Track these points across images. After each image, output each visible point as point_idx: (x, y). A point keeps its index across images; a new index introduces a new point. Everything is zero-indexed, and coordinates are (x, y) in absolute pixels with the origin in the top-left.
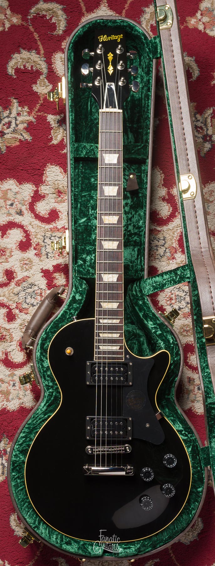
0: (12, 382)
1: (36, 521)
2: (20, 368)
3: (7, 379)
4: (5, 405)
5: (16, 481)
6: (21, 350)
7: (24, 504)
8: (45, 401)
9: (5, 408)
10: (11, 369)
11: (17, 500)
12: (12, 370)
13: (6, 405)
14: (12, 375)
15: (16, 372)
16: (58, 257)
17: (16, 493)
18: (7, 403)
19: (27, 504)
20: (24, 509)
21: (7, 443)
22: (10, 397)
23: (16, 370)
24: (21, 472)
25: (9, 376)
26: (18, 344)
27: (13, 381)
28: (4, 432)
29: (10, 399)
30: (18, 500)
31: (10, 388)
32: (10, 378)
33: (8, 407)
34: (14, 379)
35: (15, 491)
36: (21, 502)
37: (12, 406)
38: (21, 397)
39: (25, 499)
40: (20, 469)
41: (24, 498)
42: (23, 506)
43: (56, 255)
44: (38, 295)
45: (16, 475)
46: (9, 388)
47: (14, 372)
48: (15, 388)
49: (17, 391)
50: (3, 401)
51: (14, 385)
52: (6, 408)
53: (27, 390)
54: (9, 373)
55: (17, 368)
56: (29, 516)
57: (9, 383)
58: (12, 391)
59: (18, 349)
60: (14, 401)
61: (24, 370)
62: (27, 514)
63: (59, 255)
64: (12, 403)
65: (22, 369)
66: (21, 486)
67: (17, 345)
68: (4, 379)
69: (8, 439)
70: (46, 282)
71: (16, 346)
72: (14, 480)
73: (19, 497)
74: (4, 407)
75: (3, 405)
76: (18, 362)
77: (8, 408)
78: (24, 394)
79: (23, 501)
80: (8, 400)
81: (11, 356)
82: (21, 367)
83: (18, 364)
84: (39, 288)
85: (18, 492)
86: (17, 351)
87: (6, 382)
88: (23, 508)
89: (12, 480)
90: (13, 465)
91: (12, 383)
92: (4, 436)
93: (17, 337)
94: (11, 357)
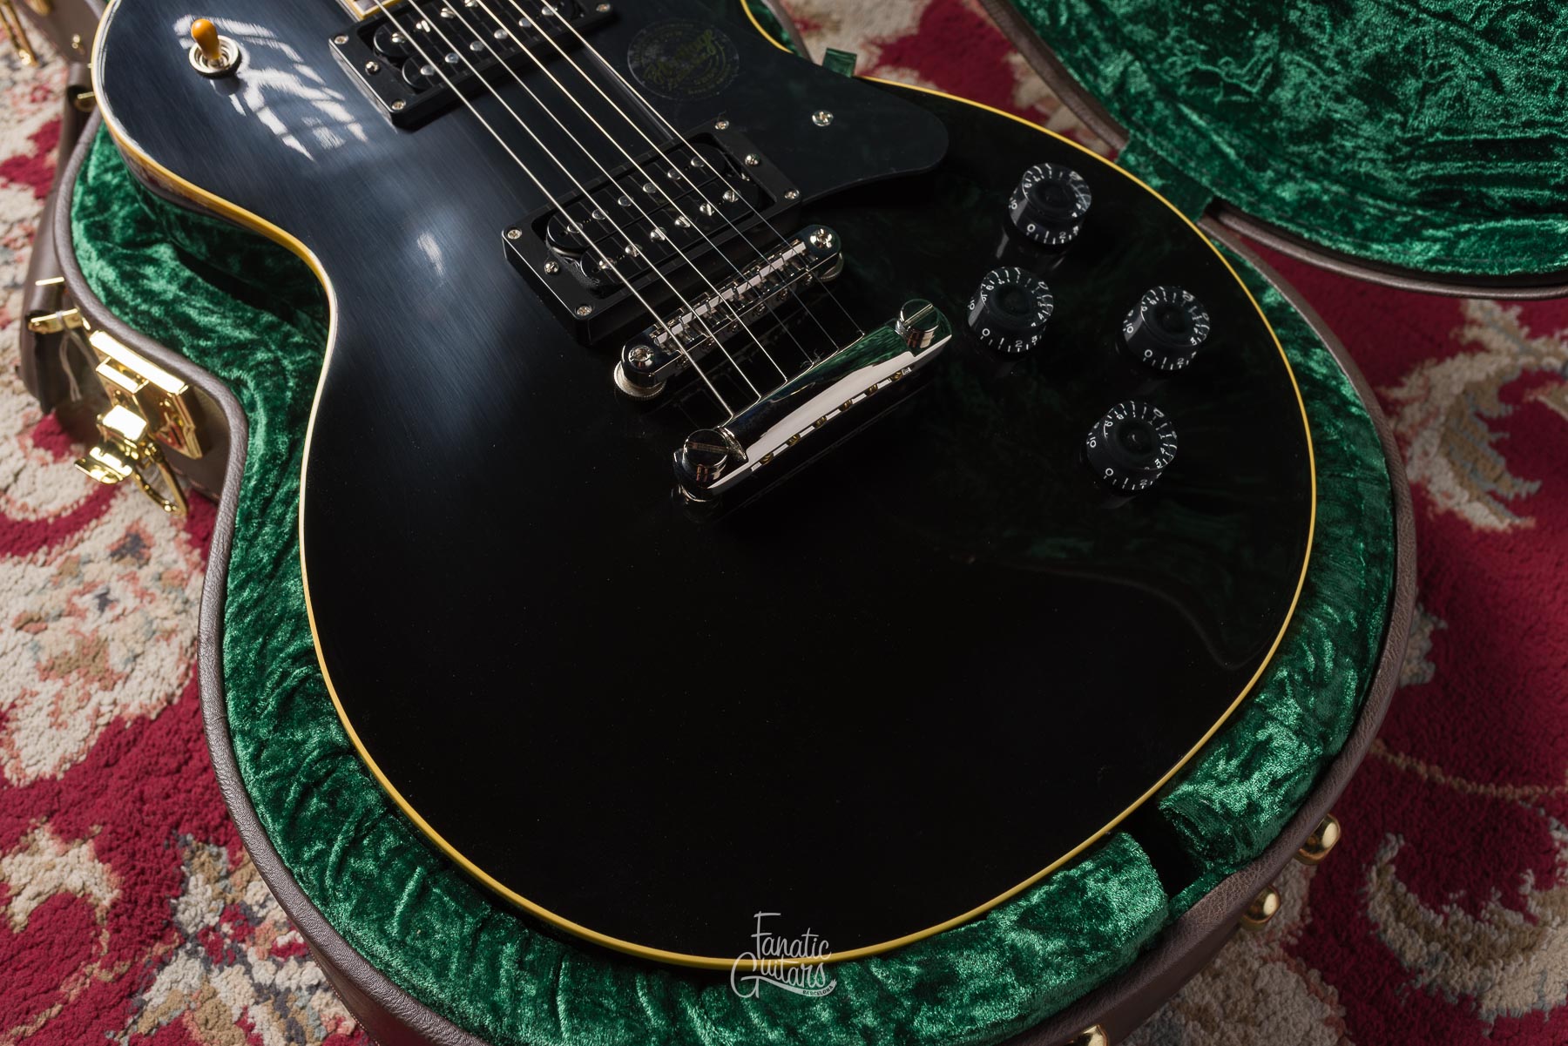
0: (88, 597)
1: (641, 1011)
2: (93, 523)
3: (54, 600)
4: (104, 709)
5: (356, 876)
6: (58, 456)
7: (493, 966)
8: (261, 417)
9: (116, 725)
10: (49, 553)
11: (429, 984)
12: (56, 549)
13: (115, 703)
14: (72, 569)
15: (82, 550)
16: (34, 107)
17: (402, 944)
18: (119, 692)
19: (509, 949)
20: (516, 996)
21: (222, 865)
22: (116, 658)
23: (81, 540)
24: (351, 809)
25: (56, 581)
26: (29, 442)
27: (89, 587)
28: (177, 825)
29: (119, 668)
30: (441, 972)
31: (94, 623)
32: (70, 586)
33: (126, 706)
34: (88, 578)
35: (383, 933)
36: (469, 970)
37: (149, 684)
38: (168, 625)
39: (475, 935)
40: (332, 797)
41: (467, 930)
42: (494, 982)
43: (26, 105)
44: (19, 243)
45: (330, 843)
46: (87, 628)
47: (75, 552)
48: (118, 610)
49: (138, 614)
50: (89, 697)
51: (104, 602)
52: (119, 720)
53: (183, 582)
54: (52, 569)
55: (78, 530)
56: (572, 1011)
57: (72, 611)
58: (106, 631)
59: (42, 459)
60: (150, 662)
61: (119, 517)
62: (553, 1011)
63: (34, 101)
64: (138, 675)
65: (106, 518)
66: (401, 886)
67: (23, 447)
68: (36, 608)
69: (218, 843)
70: (31, 192)
71: (19, 454)
72: (337, 877)
73: (435, 954)
74: (103, 721)
75: (98, 714)
76: (68, 505)
77: (134, 710)
78: (178, 606)
79: (470, 956)
80: (109, 680)
81: (19, 504)
82: (98, 514)
83: (74, 513)
84: (12, 225)
85: (405, 926)
86: (40, 472)
87: (54, 613)
88: (503, 993)
89: (325, 901)
90: (275, 804)
91: (88, 601)
92: (187, 844)
93: (9, 422)
94: (24, 508)
